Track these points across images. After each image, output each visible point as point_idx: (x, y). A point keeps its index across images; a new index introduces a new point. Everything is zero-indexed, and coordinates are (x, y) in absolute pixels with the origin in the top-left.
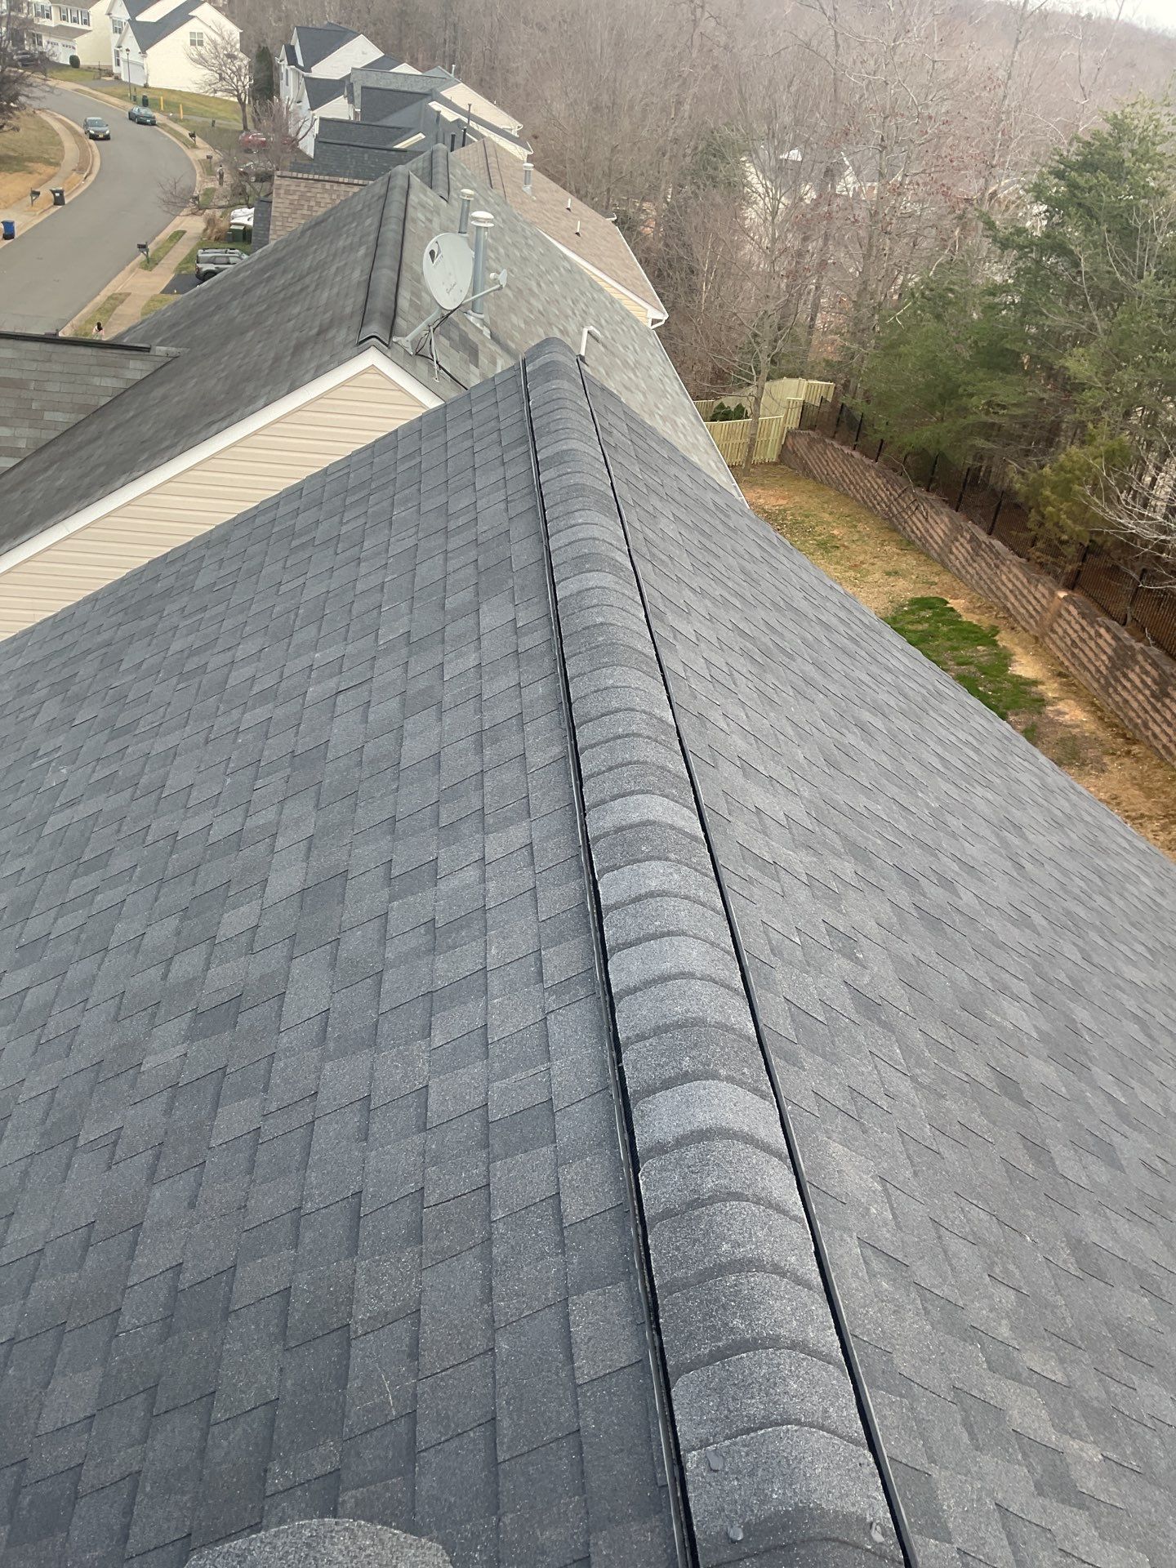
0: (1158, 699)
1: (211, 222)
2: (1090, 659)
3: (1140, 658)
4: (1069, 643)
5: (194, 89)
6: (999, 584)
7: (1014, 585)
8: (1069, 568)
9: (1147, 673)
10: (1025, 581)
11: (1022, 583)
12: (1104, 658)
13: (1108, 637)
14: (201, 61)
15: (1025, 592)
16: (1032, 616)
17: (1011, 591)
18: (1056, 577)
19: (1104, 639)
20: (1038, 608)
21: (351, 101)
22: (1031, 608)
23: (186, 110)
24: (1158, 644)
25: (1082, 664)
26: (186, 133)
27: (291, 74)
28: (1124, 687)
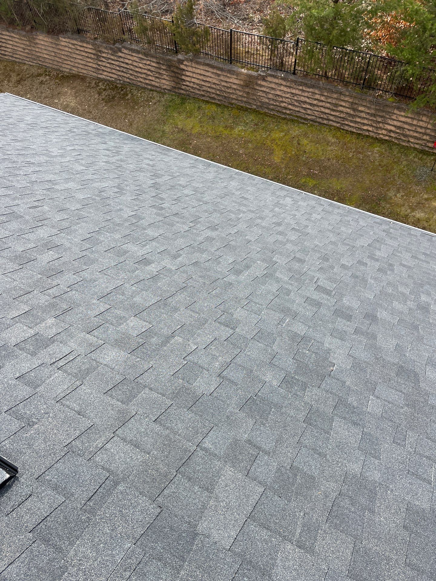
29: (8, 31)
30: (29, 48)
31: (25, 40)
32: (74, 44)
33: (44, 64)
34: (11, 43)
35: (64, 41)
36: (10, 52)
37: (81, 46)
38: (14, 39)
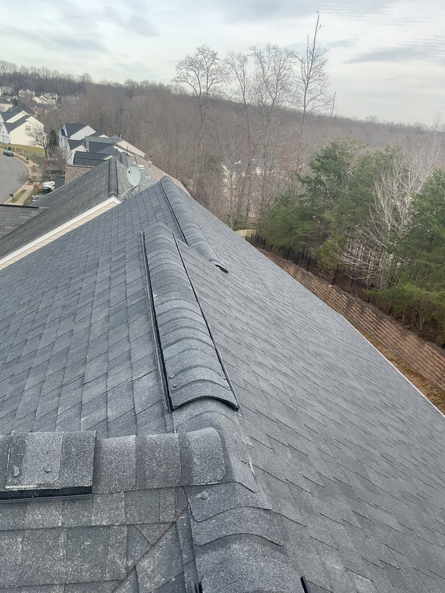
0: (361, 314)
1: (36, 187)
2: (341, 305)
3: (355, 302)
4: (334, 301)
5: (27, 144)
6: (311, 285)
7: (316, 285)
8: (332, 278)
9: (358, 306)
10: (319, 283)
11: (318, 284)
12: (345, 304)
13: (345, 297)
14: (31, 135)
15: (319, 287)
16: (322, 294)
17: (315, 287)
18: (328, 281)
19: (344, 298)
20: (324, 291)
21: (85, 147)
22: (322, 292)
23: (24, 151)
24: (360, 297)
25: (338, 307)
26: (25, 159)
27: (63, 139)
28: (351, 312)
29: (391, 322)
30: (398, 340)
31: (398, 333)
32: (433, 353)
33: (400, 355)
34: (388, 330)
35: (427, 347)
36: (382, 336)
37: (438, 357)
38: (391, 329)
